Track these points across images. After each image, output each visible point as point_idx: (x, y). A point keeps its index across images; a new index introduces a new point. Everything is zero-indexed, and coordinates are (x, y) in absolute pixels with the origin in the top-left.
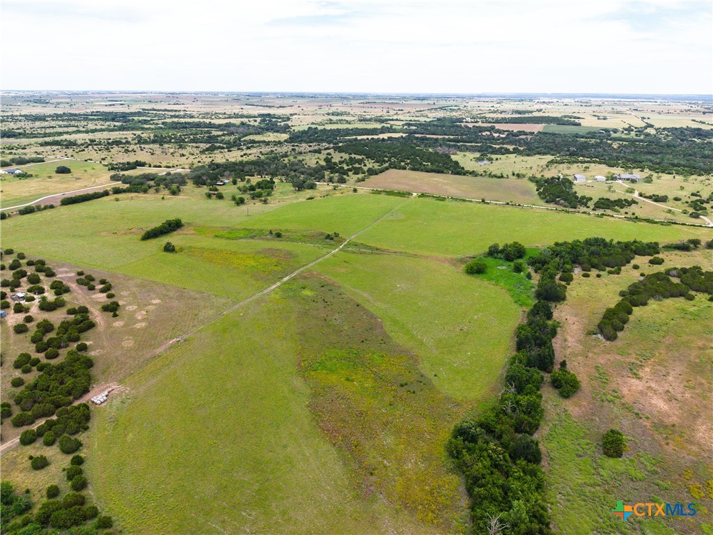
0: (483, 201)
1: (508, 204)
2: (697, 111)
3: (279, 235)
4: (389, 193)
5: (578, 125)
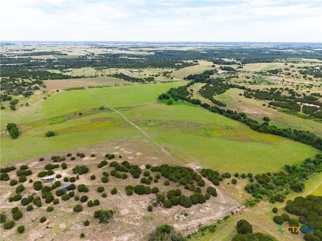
1: (125, 85)
3: (81, 114)
4: (74, 89)
5: (66, 55)
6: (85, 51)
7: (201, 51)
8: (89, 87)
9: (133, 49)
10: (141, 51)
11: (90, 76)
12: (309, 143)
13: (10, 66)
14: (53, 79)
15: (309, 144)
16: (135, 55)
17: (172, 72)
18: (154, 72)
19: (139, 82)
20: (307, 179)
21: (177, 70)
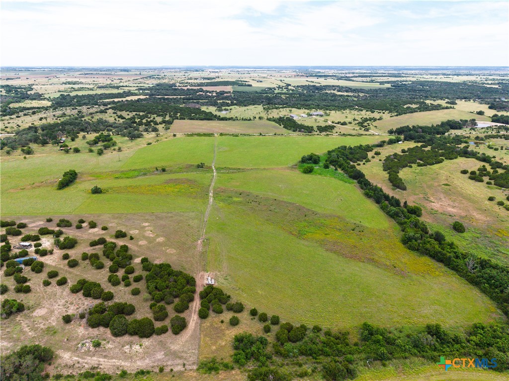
0: (261, 134)
1: (275, 134)
2: (302, 76)
3: (164, 170)
4: (199, 135)
5: (250, 86)
6: (281, 80)
7: (491, 84)
8: (221, 134)
9: (360, 79)
10: (372, 81)
11: (242, 119)
12: (494, 295)
13: (167, 99)
14: (191, 119)
15: (491, 298)
16: (351, 89)
17: (380, 119)
18: (347, 117)
19: (303, 132)
20: (384, 365)
21: (397, 115)
